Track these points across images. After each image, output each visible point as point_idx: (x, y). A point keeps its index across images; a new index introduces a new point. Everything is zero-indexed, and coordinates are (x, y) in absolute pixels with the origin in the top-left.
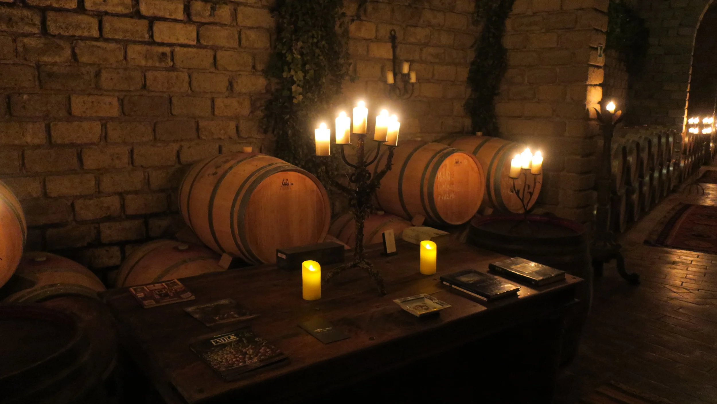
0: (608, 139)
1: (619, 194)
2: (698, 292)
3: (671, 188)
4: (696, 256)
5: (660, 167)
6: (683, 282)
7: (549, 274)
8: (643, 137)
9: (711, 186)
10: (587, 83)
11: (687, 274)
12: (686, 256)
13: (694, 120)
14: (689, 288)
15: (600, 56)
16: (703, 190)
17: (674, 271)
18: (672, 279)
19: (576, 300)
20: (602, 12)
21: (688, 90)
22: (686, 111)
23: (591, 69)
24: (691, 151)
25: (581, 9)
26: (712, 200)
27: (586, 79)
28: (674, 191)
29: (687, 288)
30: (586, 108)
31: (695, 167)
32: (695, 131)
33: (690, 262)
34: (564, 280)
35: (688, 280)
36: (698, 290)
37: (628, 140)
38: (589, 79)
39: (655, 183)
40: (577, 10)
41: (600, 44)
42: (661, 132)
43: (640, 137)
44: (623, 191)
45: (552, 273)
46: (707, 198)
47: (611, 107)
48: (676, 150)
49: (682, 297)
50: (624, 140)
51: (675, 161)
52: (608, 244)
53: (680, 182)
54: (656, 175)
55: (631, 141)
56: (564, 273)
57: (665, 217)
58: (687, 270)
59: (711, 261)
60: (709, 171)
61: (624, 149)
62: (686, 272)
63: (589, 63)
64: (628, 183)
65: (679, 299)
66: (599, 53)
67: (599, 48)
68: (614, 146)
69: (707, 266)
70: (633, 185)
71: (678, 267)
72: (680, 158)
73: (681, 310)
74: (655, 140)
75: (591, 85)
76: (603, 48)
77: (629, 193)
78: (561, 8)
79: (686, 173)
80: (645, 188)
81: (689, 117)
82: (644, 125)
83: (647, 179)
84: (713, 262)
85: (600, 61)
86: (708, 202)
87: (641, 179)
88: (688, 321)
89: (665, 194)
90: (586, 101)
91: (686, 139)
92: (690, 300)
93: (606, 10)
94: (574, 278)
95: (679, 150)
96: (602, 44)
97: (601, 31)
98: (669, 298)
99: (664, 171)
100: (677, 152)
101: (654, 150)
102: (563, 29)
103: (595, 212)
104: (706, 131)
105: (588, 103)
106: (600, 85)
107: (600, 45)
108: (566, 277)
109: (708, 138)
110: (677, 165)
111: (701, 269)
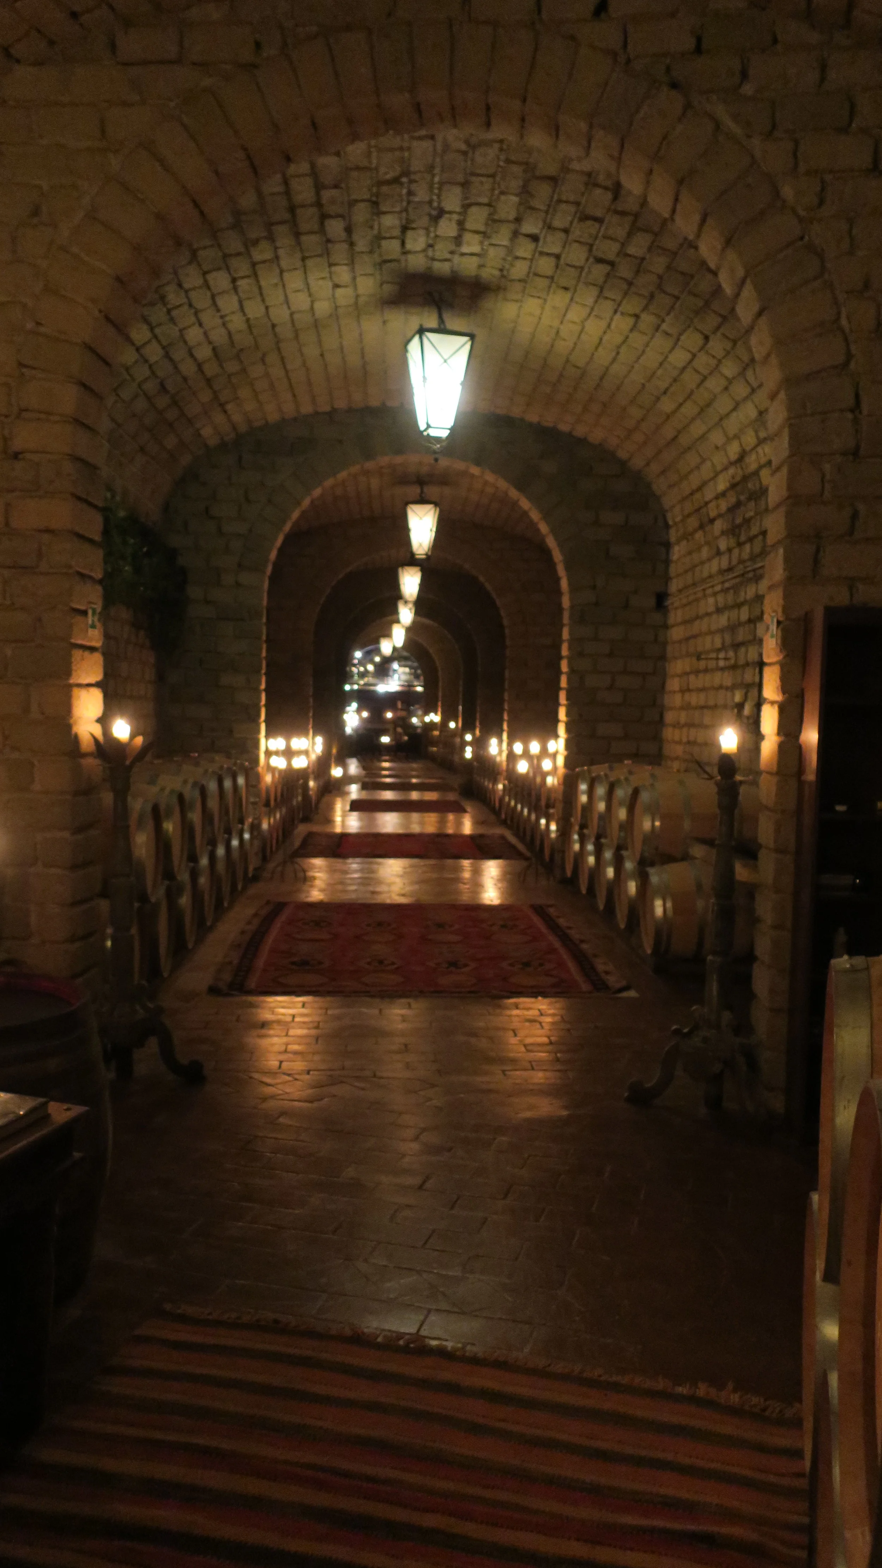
0: (122, 792)
1: (153, 900)
2: (307, 1077)
3: (250, 875)
4: (300, 1005)
5: (226, 836)
6: (281, 1062)
7: (14, 1113)
8: (191, 781)
9: (318, 862)
10: (71, 681)
11: (287, 1044)
12: (283, 1007)
13: (277, 743)
14: (292, 1072)
15: (93, 626)
16: (304, 871)
17: (264, 1042)
18: (263, 1059)
19: (77, 1155)
20: (91, 541)
21: (263, 686)
22: (263, 727)
23: (77, 654)
24: (279, 800)
25: (48, 531)
26: (321, 890)
27: (68, 673)
28: (256, 878)
29: (290, 1072)
30: (73, 732)
31: (286, 829)
32: (279, 763)
33: (289, 1019)
34: (47, 1117)
35: (291, 1055)
36: (308, 1072)
37: (163, 789)
38: (74, 673)
39: (221, 867)
40: (40, 531)
41: (90, 603)
42: (221, 768)
43: (185, 782)
44: (161, 892)
45: (20, 1108)
46: (312, 886)
47: (121, 729)
48: (252, 800)
49: (281, 1092)
50: (155, 789)
51: (253, 820)
52: (138, 1007)
53: (265, 859)
54: (221, 851)
55: (167, 791)
56: (45, 1104)
57: (243, 932)
58: (287, 1035)
59: (324, 1011)
60: (310, 835)
61: (155, 809)
62: (285, 1040)
63: (73, 641)
64: (169, 875)
65: (278, 1097)
66: (90, 622)
67: (90, 612)
68: (137, 805)
69: (319, 1022)
70: (179, 878)
71: (271, 1032)
72: (260, 814)
73: (281, 1120)
74: (213, 786)
75: (80, 686)
76: (99, 610)
77: (172, 895)
78: (7, 524)
79: (274, 841)
80: (202, 880)
81: (267, 736)
82: (192, 754)
83: (204, 861)
84: (330, 1012)
85: (95, 637)
86: (316, 895)
87: (192, 864)
88: (296, 1140)
89: (240, 887)
90: (71, 717)
91: (268, 779)
92: (297, 1095)
93: (97, 538)
94: (68, 1109)
95: (257, 800)
96: (96, 604)
97: (91, 577)
98: (260, 1099)
99: (235, 843)
100: (254, 803)
101: (213, 804)
102: (14, 567)
103: (109, 943)
104: (300, 763)
105: (75, 723)
106: (97, 685)
107: (93, 606)
108: (50, 1111)
109: (303, 774)
110: (255, 828)
111: (309, 1029)
